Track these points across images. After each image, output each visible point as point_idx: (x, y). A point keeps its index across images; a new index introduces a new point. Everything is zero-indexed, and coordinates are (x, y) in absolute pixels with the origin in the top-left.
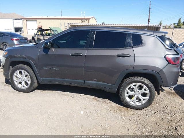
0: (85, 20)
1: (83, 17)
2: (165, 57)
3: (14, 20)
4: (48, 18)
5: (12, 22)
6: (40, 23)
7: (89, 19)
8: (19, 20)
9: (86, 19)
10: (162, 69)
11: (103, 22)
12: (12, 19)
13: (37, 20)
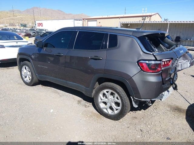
0: (146, 18)
1: (144, 14)
2: (138, 62)
3: (75, 21)
4: (109, 17)
5: (73, 22)
6: (100, 23)
7: (151, 16)
8: (80, 20)
9: (147, 16)
10: (132, 76)
11: (166, 19)
12: (73, 20)
13: (97, 20)
